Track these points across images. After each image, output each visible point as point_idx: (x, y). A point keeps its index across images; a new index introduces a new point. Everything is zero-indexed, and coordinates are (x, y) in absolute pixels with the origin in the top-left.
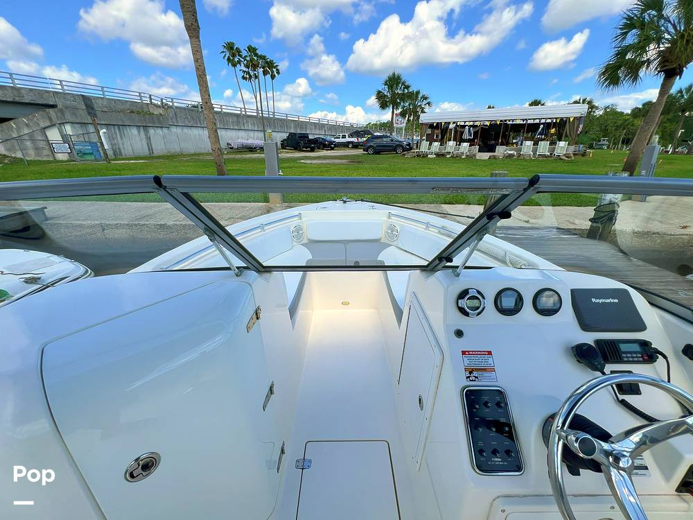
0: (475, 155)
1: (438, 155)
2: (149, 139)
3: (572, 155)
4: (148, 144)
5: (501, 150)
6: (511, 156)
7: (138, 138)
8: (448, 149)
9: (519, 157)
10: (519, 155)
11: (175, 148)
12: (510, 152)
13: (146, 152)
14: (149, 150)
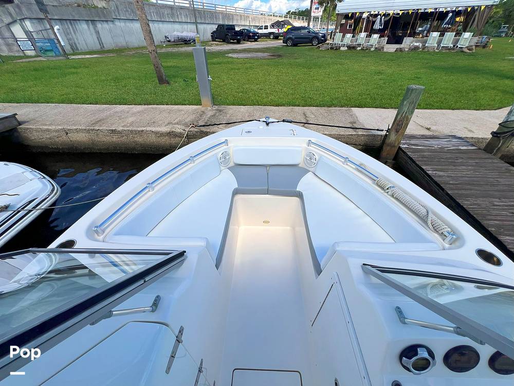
0: (383, 48)
1: (350, 48)
2: (97, 33)
3: (474, 47)
4: (98, 38)
5: (408, 42)
6: (416, 48)
7: (88, 33)
8: (359, 41)
9: (423, 49)
10: (424, 47)
11: (121, 42)
12: (416, 44)
13: (98, 47)
14: (100, 45)
